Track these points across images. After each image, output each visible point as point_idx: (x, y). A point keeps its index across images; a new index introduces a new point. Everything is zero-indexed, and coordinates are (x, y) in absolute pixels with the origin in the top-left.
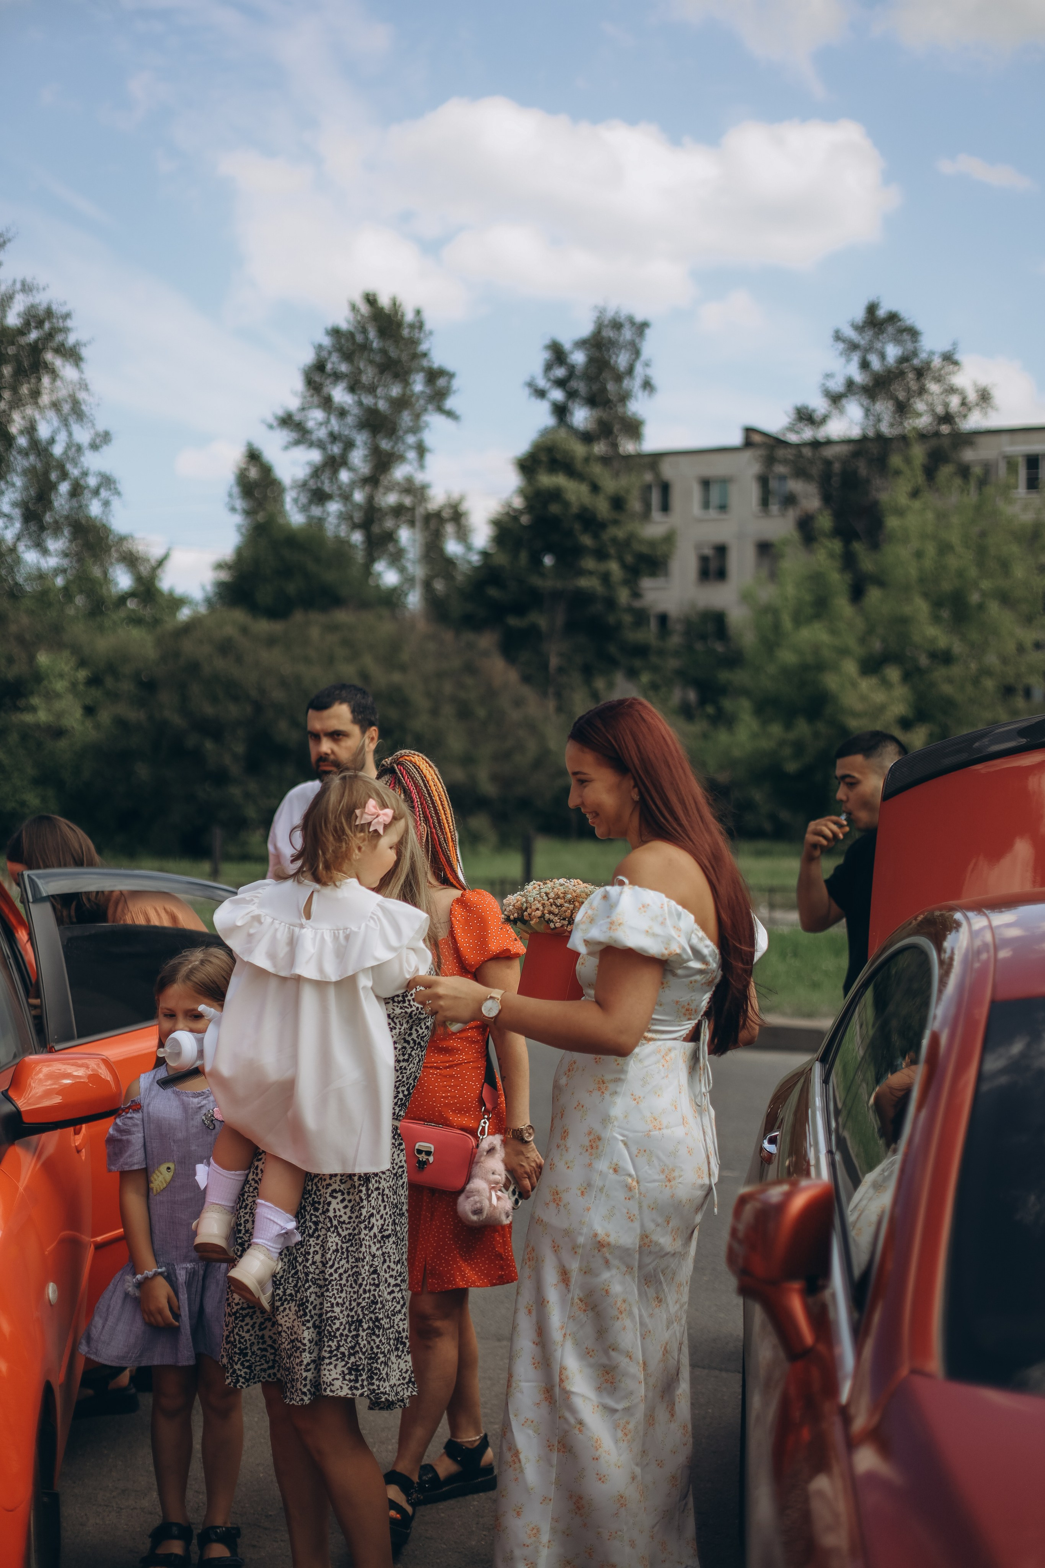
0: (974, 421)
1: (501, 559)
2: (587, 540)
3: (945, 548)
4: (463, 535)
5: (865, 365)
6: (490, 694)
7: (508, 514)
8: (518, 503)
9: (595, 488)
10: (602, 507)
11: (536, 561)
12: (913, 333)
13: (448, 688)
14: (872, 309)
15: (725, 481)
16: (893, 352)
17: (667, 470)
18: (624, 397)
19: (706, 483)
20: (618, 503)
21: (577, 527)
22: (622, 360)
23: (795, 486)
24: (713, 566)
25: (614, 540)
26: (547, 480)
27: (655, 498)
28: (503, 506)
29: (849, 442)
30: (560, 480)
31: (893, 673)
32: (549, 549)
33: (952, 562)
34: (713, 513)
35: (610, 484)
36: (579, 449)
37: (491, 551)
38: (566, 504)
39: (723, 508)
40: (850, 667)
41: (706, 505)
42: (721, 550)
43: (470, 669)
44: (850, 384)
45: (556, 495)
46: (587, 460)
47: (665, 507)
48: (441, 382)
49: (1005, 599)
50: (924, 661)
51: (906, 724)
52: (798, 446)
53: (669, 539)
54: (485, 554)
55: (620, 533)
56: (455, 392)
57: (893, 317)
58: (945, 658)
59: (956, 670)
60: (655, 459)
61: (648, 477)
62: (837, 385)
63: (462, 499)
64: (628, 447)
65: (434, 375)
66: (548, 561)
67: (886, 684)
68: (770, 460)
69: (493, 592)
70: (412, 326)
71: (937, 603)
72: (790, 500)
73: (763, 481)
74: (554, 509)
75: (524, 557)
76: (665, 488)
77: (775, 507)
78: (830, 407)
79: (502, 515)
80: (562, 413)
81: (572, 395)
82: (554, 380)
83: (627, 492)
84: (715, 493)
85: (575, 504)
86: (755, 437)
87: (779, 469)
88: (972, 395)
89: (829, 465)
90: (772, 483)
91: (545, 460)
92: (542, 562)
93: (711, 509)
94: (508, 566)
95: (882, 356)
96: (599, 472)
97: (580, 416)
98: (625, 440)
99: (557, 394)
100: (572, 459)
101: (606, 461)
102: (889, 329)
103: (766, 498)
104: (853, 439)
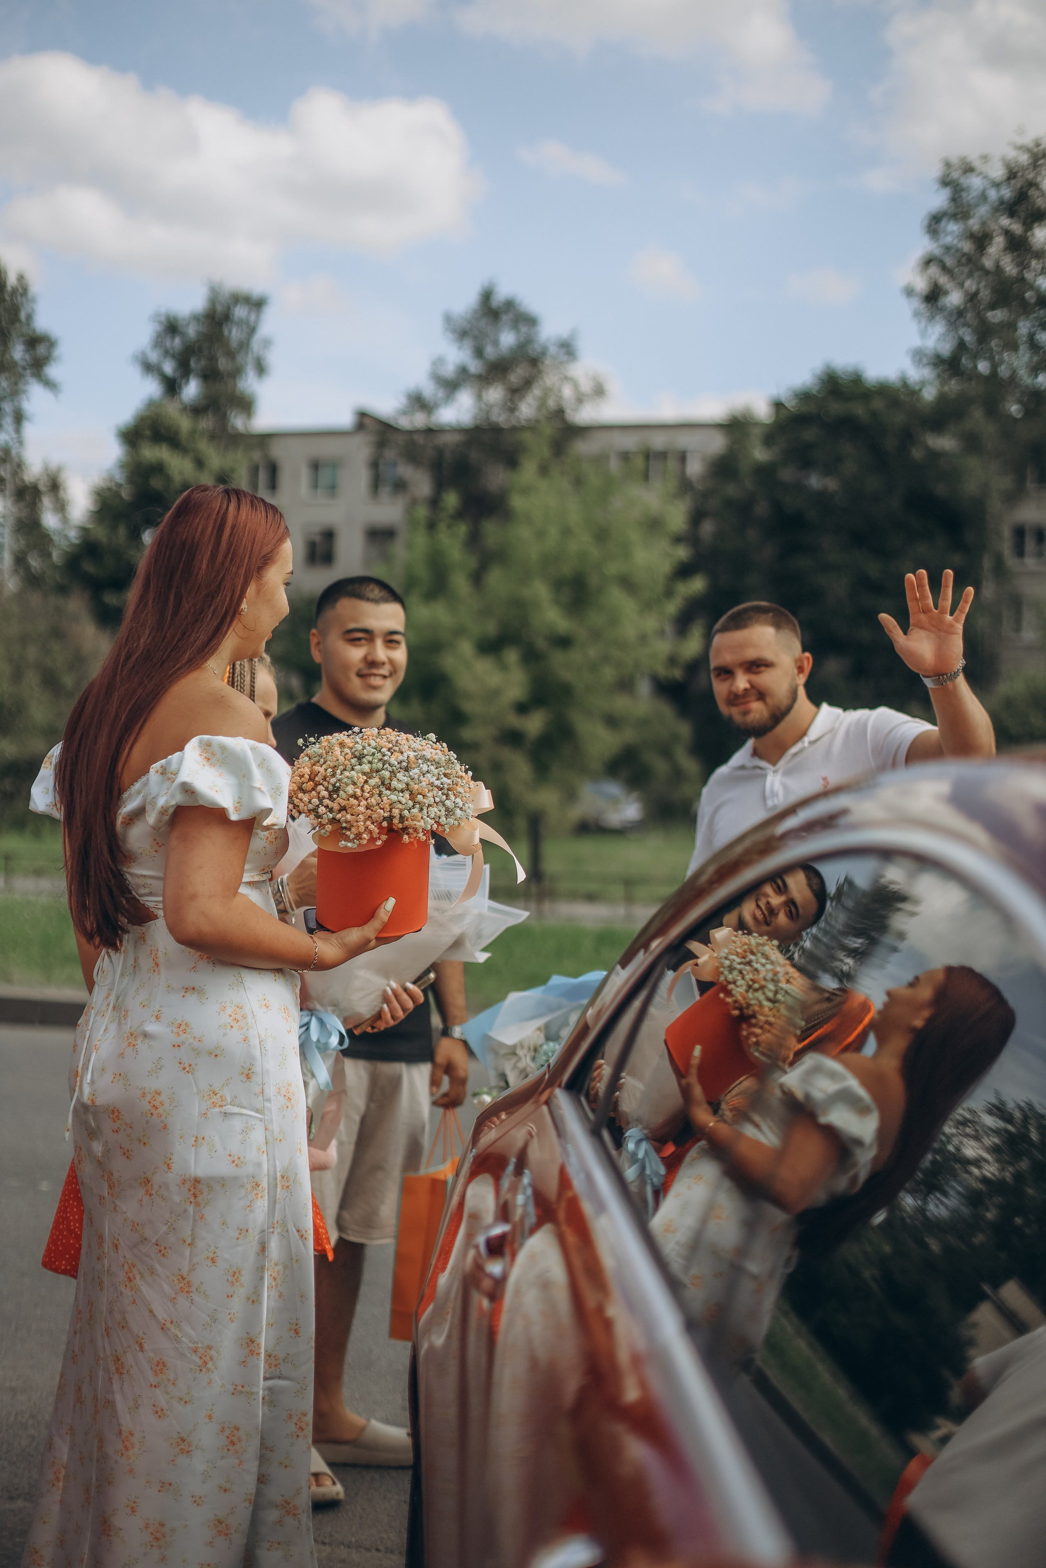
0: (585, 415)
1: (101, 534)
3: (566, 532)
4: (61, 507)
5: (479, 352)
7: (109, 489)
8: (119, 477)
9: (200, 463)
11: (135, 535)
12: (531, 321)
13: (32, 653)
14: (487, 296)
15: (335, 464)
16: (507, 338)
17: (277, 451)
18: (237, 372)
19: (315, 466)
22: (235, 334)
23: (405, 471)
24: (320, 550)
26: (151, 453)
27: (263, 475)
28: (105, 481)
29: (461, 430)
30: (163, 454)
31: (512, 656)
32: (150, 523)
33: (573, 547)
34: (321, 494)
35: (215, 460)
36: (185, 424)
37: (90, 526)
38: (168, 479)
39: (332, 489)
40: (466, 648)
41: (315, 485)
42: (329, 535)
43: (58, 633)
44: (463, 371)
45: (158, 468)
46: (193, 432)
47: (274, 487)
48: (41, 350)
49: (627, 583)
50: (541, 644)
51: (522, 708)
52: (410, 432)
54: (84, 530)
56: (55, 360)
57: (510, 305)
58: (564, 642)
59: (575, 656)
60: (265, 439)
61: (256, 456)
62: (449, 370)
63: (59, 470)
64: (238, 422)
65: (34, 341)
67: (504, 667)
68: (381, 444)
69: (89, 567)
70: (14, 291)
71: (558, 585)
72: (400, 486)
73: (375, 465)
74: (156, 483)
75: (122, 531)
76: (273, 470)
77: (385, 491)
78: (441, 394)
79: (103, 489)
80: (172, 387)
81: (185, 369)
82: (166, 353)
83: (232, 470)
84: (325, 475)
85: (177, 479)
86: (367, 421)
87: (390, 454)
88: (586, 386)
89: (440, 452)
90: (381, 468)
91: (148, 433)
92: (141, 538)
93: (319, 491)
94: (104, 540)
95: (496, 343)
96: (205, 447)
97: (192, 389)
98: (235, 417)
99: (169, 368)
100: (177, 433)
101: (213, 437)
102: (505, 318)
103: (376, 483)
104: (466, 428)
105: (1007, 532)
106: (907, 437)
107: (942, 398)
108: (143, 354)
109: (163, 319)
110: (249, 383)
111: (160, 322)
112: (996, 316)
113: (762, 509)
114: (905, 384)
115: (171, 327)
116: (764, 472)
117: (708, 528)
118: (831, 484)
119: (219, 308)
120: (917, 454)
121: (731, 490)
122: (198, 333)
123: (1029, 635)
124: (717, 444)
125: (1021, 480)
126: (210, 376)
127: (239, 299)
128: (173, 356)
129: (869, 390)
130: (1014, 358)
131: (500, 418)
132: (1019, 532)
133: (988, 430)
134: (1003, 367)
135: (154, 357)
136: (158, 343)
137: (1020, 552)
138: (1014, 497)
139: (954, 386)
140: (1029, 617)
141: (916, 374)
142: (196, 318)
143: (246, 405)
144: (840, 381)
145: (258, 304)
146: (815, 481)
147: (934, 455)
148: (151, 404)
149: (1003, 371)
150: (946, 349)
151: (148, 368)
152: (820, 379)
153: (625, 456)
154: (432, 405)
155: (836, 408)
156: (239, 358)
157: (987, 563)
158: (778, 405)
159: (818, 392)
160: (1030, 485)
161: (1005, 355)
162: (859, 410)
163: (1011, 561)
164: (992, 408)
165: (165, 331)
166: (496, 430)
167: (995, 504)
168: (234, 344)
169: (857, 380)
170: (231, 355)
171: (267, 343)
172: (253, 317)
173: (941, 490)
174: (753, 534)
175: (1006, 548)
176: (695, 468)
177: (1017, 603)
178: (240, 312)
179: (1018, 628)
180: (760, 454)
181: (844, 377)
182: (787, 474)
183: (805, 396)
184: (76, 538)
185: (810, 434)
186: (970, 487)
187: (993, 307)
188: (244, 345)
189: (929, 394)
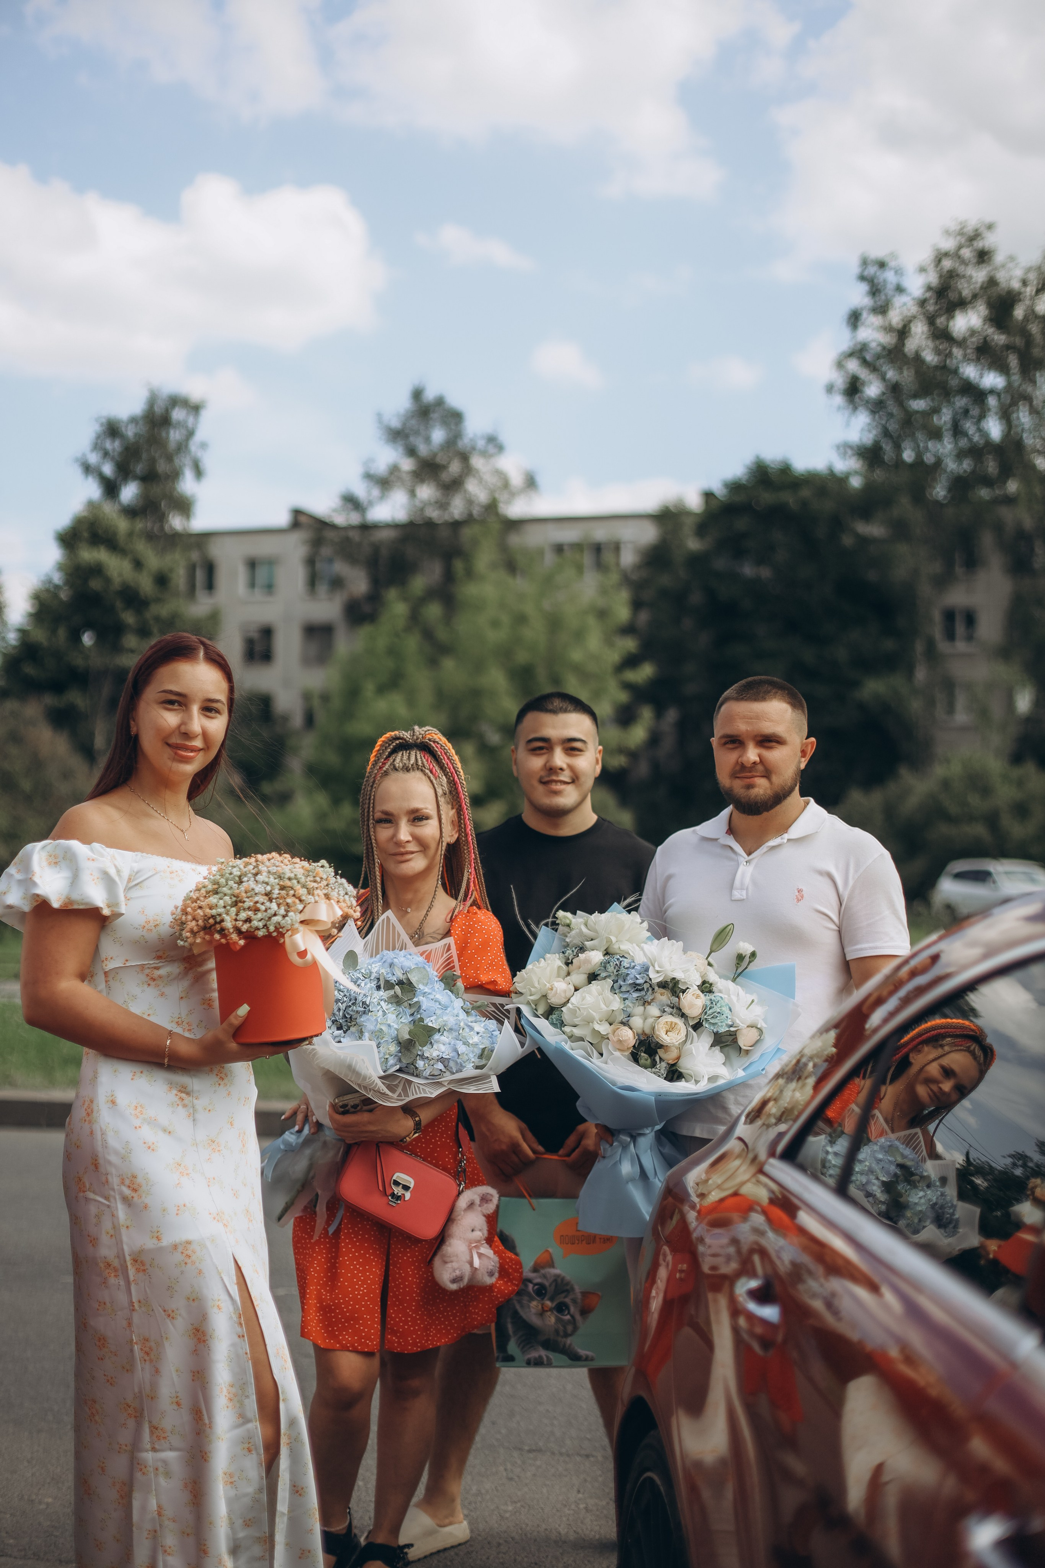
0: (516, 509)
1: (40, 636)
2: (129, 618)
5: (411, 452)
6: (37, 764)
7: (48, 590)
8: (57, 578)
9: (138, 564)
10: (146, 584)
11: (75, 637)
12: (459, 419)
14: (417, 394)
15: (271, 562)
16: (438, 435)
17: (218, 551)
18: (176, 475)
19: (252, 564)
20: (162, 580)
21: (119, 604)
22: (174, 436)
23: (340, 567)
24: (258, 648)
25: (157, 619)
26: (88, 555)
27: (200, 575)
28: (44, 582)
29: (396, 526)
30: (101, 555)
32: (89, 625)
34: (258, 592)
35: (153, 560)
36: (122, 525)
37: (29, 628)
38: (108, 580)
39: (270, 588)
41: (252, 584)
42: (267, 632)
43: (15, 738)
44: (394, 469)
45: (97, 570)
46: (130, 534)
47: (210, 586)
52: (346, 530)
53: (214, 617)
54: (22, 632)
55: (164, 610)
57: (440, 402)
60: (204, 538)
61: (194, 555)
62: (381, 469)
64: (176, 522)
66: (87, 639)
68: (317, 543)
69: (29, 669)
72: (337, 583)
73: (311, 562)
74: (95, 584)
75: (62, 633)
76: (210, 569)
77: (322, 589)
78: (376, 492)
79: (41, 591)
80: (111, 489)
81: (124, 470)
82: (106, 454)
83: (171, 570)
84: (261, 574)
85: (117, 581)
86: (303, 519)
87: (326, 551)
88: (516, 479)
89: (376, 548)
90: (319, 566)
91: (86, 535)
92: (81, 640)
93: (256, 590)
94: (45, 643)
95: (428, 440)
96: (142, 547)
97: (129, 492)
98: (173, 517)
99: (108, 469)
100: (115, 534)
101: (150, 537)
102: (435, 416)
103: (312, 581)
104: (400, 523)
105: (937, 616)
106: (837, 524)
107: (869, 487)
108: (84, 455)
109: (104, 421)
110: (188, 485)
111: (102, 425)
112: (919, 405)
113: (696, 598)
114: (831, 473)
115: (112, 429)
116: (696, 561)
117: (644, 617)
118: (766, 573)
119: (158, 410)
120: (847, 541)
121: (665, 580)
122: (136, 435)
123: (961, 717)
124: (649, 534)
125: (949, 564)
126: (149, 478)
127: (176, 401)
128: (113, 459)
129: (796, 478)
130: (939, 446)
131: (434, 514)
132: (950, 616)
133: (915, 516)
134: (928, 455)
135: (93, 458)
136: (97, 446)
137: (950, 635)
138: (943, 581)
139: (879, 475)
140: (961, 701)
141: (844, 465)
142: (133, 420)
143: (184, 506)
144: (770, 470)
145: (196, 409)
146: (748, 570)
147: (864, 541)
148: (91, 504)
149: (929, 459)
150: (868, 439)
151: (87, 469)
152: (750, 469)
153: (559, 549)
154: (365, 504)
155: (767, 498)
156: (177, 461)
157: (919, 647)
158: (708, 496)
159: (747, 481)
160: (959, 570)
161: (930, 444)
162: (789, 498)
163: (943, 646)
164: (919, 494)
165: (105, 432)
166: (430, 524)
167: (925, 589)
168: (172, 446)
169: (786, 470)
170: (170, 458)
171: (204, 446)
172: (191, 420)
173: (872, 576)
174: (688, 623)
175: (937, 632)
176: (628, 558)
177: (949, 686)
178: (178, 414)
179: (951, 709)
180: (693, 544)
181: (773, 466)
182: (720, 564)
183: (735, 487)
184: (15, 640)
185: (742, 524)
186: (900, 573)
187: (916, 396)
188: (182, 447)
189: (856, 482)
